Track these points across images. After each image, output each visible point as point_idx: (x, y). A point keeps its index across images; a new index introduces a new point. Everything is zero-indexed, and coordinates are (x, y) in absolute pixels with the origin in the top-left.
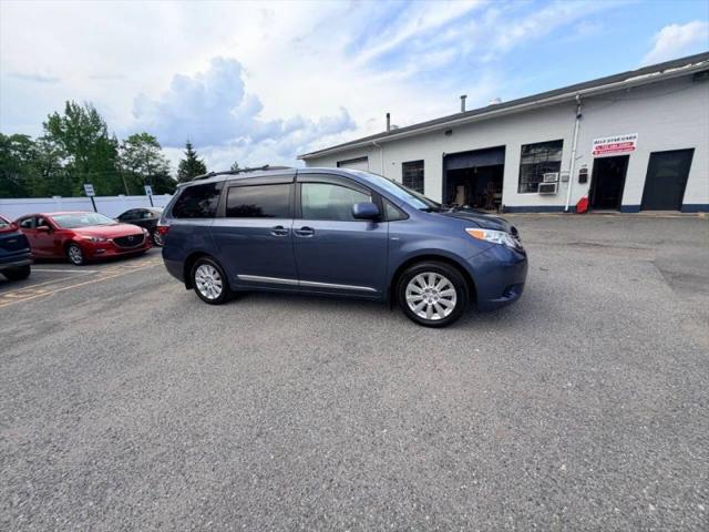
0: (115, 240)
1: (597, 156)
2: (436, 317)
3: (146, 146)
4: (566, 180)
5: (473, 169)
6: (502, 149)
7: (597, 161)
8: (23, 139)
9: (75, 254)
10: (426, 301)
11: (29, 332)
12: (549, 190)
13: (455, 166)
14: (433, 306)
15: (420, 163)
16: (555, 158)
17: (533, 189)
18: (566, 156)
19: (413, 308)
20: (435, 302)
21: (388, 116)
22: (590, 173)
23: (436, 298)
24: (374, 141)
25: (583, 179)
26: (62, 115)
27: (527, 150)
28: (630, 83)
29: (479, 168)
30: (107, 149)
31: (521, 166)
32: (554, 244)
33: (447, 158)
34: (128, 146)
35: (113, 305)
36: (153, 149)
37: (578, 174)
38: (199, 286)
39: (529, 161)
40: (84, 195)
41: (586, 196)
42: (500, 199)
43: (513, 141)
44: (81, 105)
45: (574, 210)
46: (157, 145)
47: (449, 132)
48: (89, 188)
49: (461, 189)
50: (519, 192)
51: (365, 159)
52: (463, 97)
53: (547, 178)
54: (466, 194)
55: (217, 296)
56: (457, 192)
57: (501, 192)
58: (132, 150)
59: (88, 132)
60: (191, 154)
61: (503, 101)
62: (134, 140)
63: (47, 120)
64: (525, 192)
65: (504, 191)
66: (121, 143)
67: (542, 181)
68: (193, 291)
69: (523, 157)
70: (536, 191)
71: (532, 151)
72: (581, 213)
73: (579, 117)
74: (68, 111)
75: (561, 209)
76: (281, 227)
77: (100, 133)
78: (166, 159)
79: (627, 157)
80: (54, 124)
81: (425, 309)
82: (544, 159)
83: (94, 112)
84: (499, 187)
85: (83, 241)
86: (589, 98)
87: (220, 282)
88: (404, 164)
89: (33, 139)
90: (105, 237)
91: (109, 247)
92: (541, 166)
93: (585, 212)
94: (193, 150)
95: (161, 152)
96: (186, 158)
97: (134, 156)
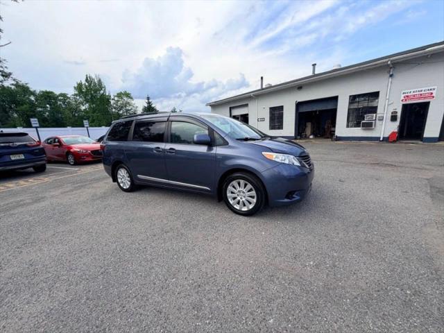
0: (92, 152)
1: (405, 103)
2: (245, 209)
3: (125, 98)
4: (381, 119)
5: (316, 111)
6: (335, 99)
7: (404, 106)
8: (64, 95)
9: (71, 159)
10: (239, 198)
11: (28, 201)
12: (369, 126)
13: (304, 109)
14: (243, 201)
15: (281, 108)
16: (374, 104)
17: (358, 125)
18: (381, 103)
19: (231, 202)
20: (244, 199)
21: (262, 78)
22: (399, 115)
23: (244, 197)
24: (252, 94)
25: (394, 118)
26: (84, 82)
27: (353, 99)
28: (429, 51)
29: (320, 111)
30: (105, 100)
31: (349, 110)
32: (360, 163)
33: (299, 105)
34: (116, 99)
35: (76, 189)
36: (129, 100)
37: (390, 115)
38: (119, 180)
39: (355, 106)
40: (83, 126)
41: (396, 130)
42: (334, 131)
43: (343, 93)
44: (94, 77)
45: (386, 140)
46: (131, 98)
47: (300, 88)
48: (86, 122)
49: (309, 125)
50: (348, 126)
51: (247, 105)
52: (314, 65)
53: (367, 119)
54: (313, 128)
55: (128, 187)
56: (306, 127)
57: (334, 126)
58: (118, 101)
59: (95, 92)
60: (149, 103)
61: (342, 66)
62: (120, 95)
63: (76, 85)
64: (351, 127)
65: (337, 126)
66: (112, 97)
67: (364, 119)
68: (116, 183)
69: (351, 103)
70: (359, 126)
71: (357, 99)
72: (391, 142)
73: (391, 76)
74: (87, 80)
75: (378, 139)
76: (158, 148)
77: (102, 92)
78: (135, 106)
79: (429, 103)
80: (79, 87)
81: (238, 203)
82: (366, 104)
83: (100, 80)
84: (333, 124)
85: (75, 152)
86: (398, 63)
87: (129, 179)
88: (271, 108)
89: (68, 96)
90: (87, 150)
91: (88, 155)
92: (363, 110)
93: (394, 142)
94: (150, 101)
95: (133, 102)
96: (146, 105)
97: (119, 104)
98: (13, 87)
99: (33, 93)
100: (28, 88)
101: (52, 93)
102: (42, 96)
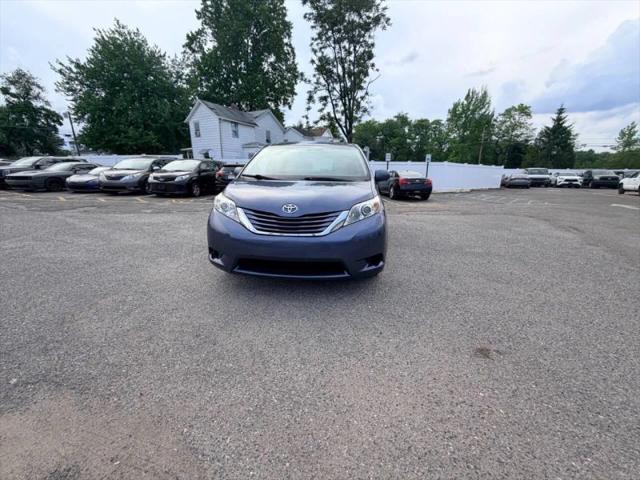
3: (517, 116)
8: (437, 122)
26: (462, 100)
30: (486, 122)
34: (500, 118)
36: (523, 119)
44: (478, 90)
46: (528, 115)
58: (503, 122)
59: (474, 111)
60: (559, 121)
62: (508, 113)
63: (451, 107)
66: (496, 117)
74: (468, 95)
77: (483, 110)
78: (531, 128)
80: (454, 109)
83: (485, 93)
89: (443, 122)
94: (563, 115)
95: (529, 121)
96: (551, 125)
97: (503, 128)
98: (395, 119)
99: (409, 124)
100: (406, 118)
101: (426, 120)
102: (415, 126)
